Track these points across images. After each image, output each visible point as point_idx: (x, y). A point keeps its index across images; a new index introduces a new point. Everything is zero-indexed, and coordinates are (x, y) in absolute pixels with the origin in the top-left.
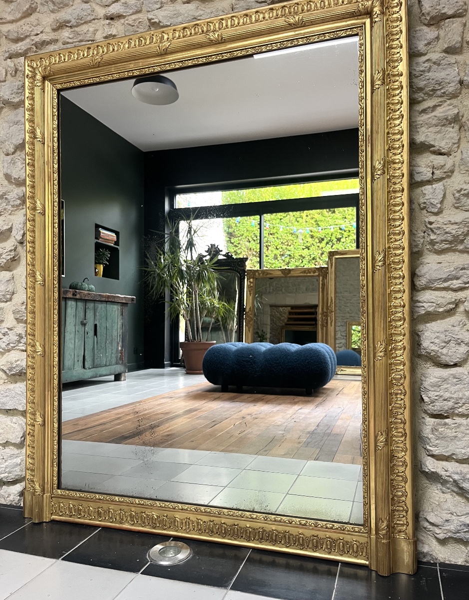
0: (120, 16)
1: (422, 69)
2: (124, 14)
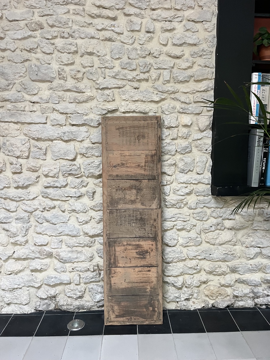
0: (37, 103)
1: (164, 146)
2: (40, 102)
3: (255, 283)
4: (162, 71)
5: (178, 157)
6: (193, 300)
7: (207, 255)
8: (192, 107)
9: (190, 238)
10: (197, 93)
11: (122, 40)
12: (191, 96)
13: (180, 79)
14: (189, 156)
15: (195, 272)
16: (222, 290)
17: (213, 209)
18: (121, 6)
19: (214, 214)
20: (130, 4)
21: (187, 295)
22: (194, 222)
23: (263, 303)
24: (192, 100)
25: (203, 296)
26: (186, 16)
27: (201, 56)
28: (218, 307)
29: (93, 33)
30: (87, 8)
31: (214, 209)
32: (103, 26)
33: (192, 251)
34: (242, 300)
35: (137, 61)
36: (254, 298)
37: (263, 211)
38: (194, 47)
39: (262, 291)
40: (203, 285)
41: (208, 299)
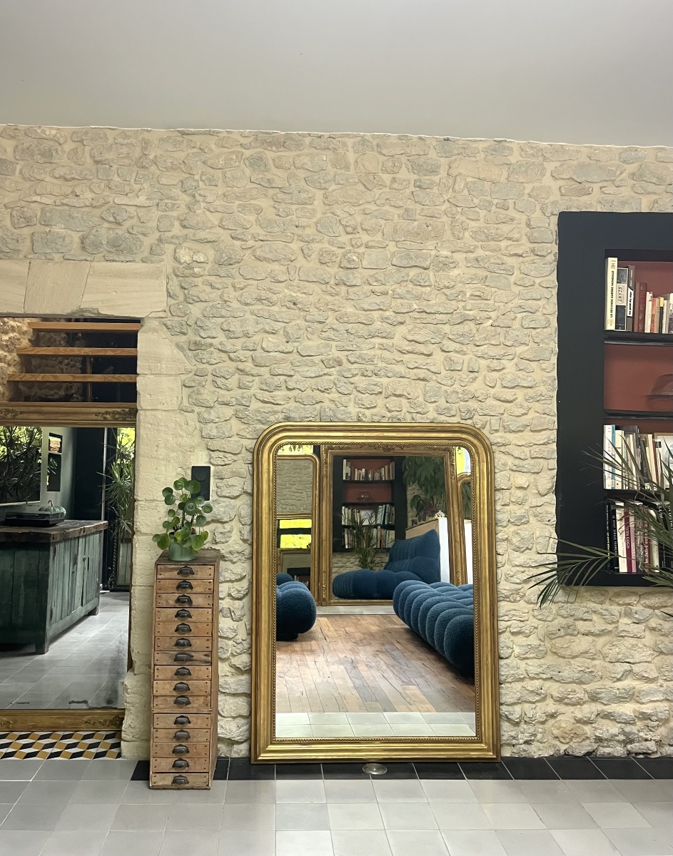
3: (626, 718)
4: (488, 418)
5: (512, 528)
6: (535, 744)
7: (554, 673)
8: (528, 464)
9: (529, 647)
10: (534, 446)
11: (440, 381)
12: (527, 450)
13: (513, 429)
14: (525, 529)
15: (537, 698)
16: (578, 727)
17: (560, 604)
18: (438, 340)
19: (563, 612)
20: (450, 339)
21: (527, 735)
22: (535, 622)
23: (639, 751)
24: (528, 455)
25: (550, 738)
26: (518, 353)
27: (538, 401)
28: (574, 754)
29: (403, 372)
30: (395, 341)
31: (562, 604)
32: (416, 365)
33: (533, 666)
34: (609, 746)
35: (458, 405)
36: (625, 743)
37: (631, 609)
38: (530, 390)
39: (636, 732)
40: (550, 721)
41: (558, 743)
